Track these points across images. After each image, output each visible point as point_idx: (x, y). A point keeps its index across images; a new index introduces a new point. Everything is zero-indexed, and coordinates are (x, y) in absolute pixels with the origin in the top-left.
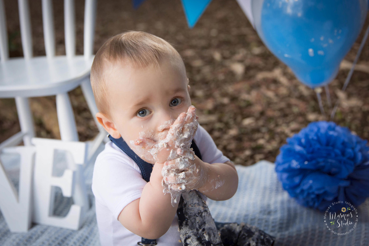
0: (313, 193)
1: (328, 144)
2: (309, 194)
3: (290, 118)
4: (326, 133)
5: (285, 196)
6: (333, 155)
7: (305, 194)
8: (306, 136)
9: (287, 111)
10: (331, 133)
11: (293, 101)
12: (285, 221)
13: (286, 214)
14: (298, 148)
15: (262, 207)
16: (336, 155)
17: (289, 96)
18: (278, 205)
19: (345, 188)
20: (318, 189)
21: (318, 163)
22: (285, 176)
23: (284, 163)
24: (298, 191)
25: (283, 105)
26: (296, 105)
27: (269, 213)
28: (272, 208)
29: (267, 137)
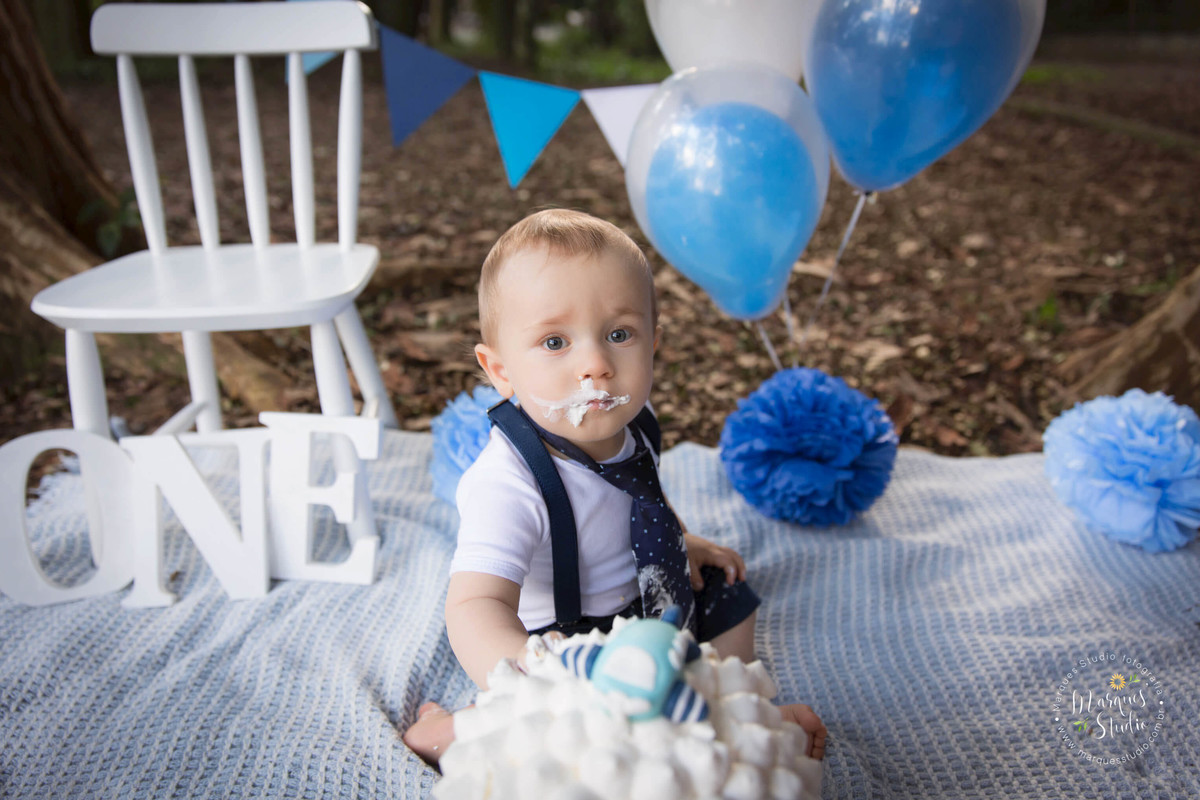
0: (794, 494)
1: (814, 409)
2: (785, 497)
3: (709, 363)
4: (813, 390)
5: (737, 502)
6: (827, 427)
7: (778, 497)
8: (777, 395)
9: (700, 351)
10: (821, 389)
11: (708, 332)
12: (749, 545)
13: (747, 532)
14: (764, 418)
15: (703, 524)
16: (834, 428)
17: (699, 322)
18: (730, 519)
19: (845, 483)
20: (803, 487)
21: (801, 440)
22: (739, 467)
23: (737, 444)
24: (766, 492)
25: (689, 339)
26: (715, 340)
27: (717, 533)
28: (721, 523)
29: (675, 399)
